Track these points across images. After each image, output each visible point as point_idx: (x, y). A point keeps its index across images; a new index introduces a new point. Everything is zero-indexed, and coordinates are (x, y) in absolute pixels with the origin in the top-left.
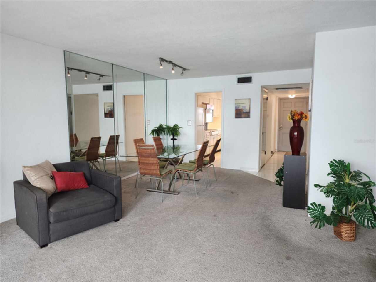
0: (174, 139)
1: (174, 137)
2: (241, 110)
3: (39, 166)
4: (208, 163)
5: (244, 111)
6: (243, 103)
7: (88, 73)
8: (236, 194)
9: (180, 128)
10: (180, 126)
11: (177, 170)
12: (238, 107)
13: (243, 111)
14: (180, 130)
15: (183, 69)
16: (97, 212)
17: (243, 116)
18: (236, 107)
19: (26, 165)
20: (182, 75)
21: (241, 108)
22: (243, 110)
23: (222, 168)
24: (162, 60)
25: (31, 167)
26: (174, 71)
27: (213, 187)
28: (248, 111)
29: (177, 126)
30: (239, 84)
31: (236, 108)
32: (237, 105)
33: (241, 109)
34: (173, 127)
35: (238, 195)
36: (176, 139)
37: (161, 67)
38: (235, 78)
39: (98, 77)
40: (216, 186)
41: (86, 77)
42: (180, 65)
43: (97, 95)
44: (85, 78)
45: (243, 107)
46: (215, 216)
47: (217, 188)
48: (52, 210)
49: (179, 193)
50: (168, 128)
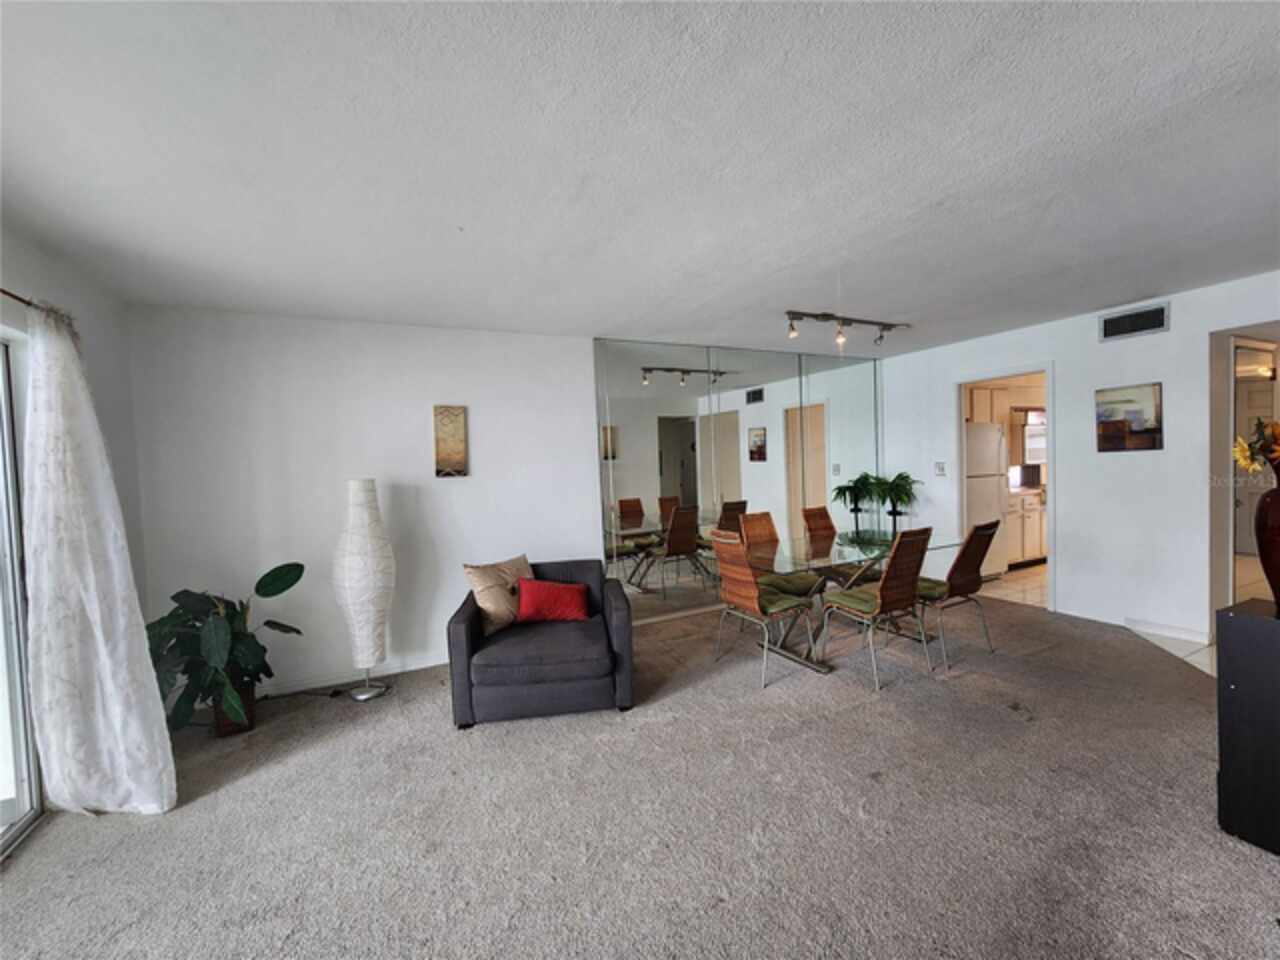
0: (894, 513)
1: (894, 506)
2: (1120, 425)
3: (493, 566)
4: (944, 593)
5: (1135, 427)
6: (1130, 401)
7: (686, 372)
8: (1026, 717)
9: (914, 482)
10: (913, 477)
11: (829, 605)
12: (1110, 416)
13: (1130, 427)
14: (916, 488)
15: (881, 327)
16: (568, 680)
17: (1128, 443)
18: (1099, 416)
19: (469, 563)
20: (879, 342)
21: (1120, 417)
22: (1131, 422)
23: (1051, 608)
24: (795, 316)
25: (477, 567)
26: (844, 336)
27: (957, 673)
28: (1151, 423)
29: (908, 477)
30: (1107, 339)
31: (1103, 419)
32: (1101, 410)
33: (1122, 422)
34: (894, 481)
35: (1031, 719)
36: (900, 514)
37: (793, 335)
38: (1093, 322)
39: (712, 377)
40: (972, 672)
41: (683, 380)
42: (870, 319)
43: (736, 412)
44: (682, 384)
45: (1127, 412)
46: (875, 776)
47: (969, 679)
48: (476, 659)
49: (832, 669)
50: (881, 482)
